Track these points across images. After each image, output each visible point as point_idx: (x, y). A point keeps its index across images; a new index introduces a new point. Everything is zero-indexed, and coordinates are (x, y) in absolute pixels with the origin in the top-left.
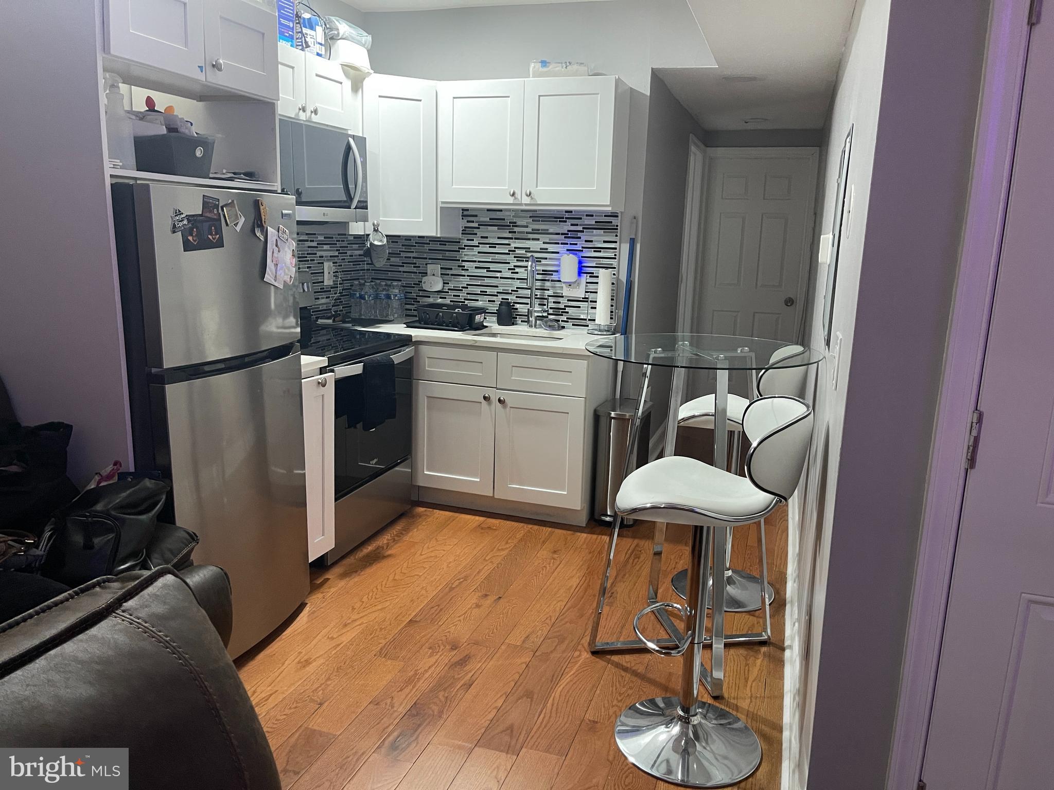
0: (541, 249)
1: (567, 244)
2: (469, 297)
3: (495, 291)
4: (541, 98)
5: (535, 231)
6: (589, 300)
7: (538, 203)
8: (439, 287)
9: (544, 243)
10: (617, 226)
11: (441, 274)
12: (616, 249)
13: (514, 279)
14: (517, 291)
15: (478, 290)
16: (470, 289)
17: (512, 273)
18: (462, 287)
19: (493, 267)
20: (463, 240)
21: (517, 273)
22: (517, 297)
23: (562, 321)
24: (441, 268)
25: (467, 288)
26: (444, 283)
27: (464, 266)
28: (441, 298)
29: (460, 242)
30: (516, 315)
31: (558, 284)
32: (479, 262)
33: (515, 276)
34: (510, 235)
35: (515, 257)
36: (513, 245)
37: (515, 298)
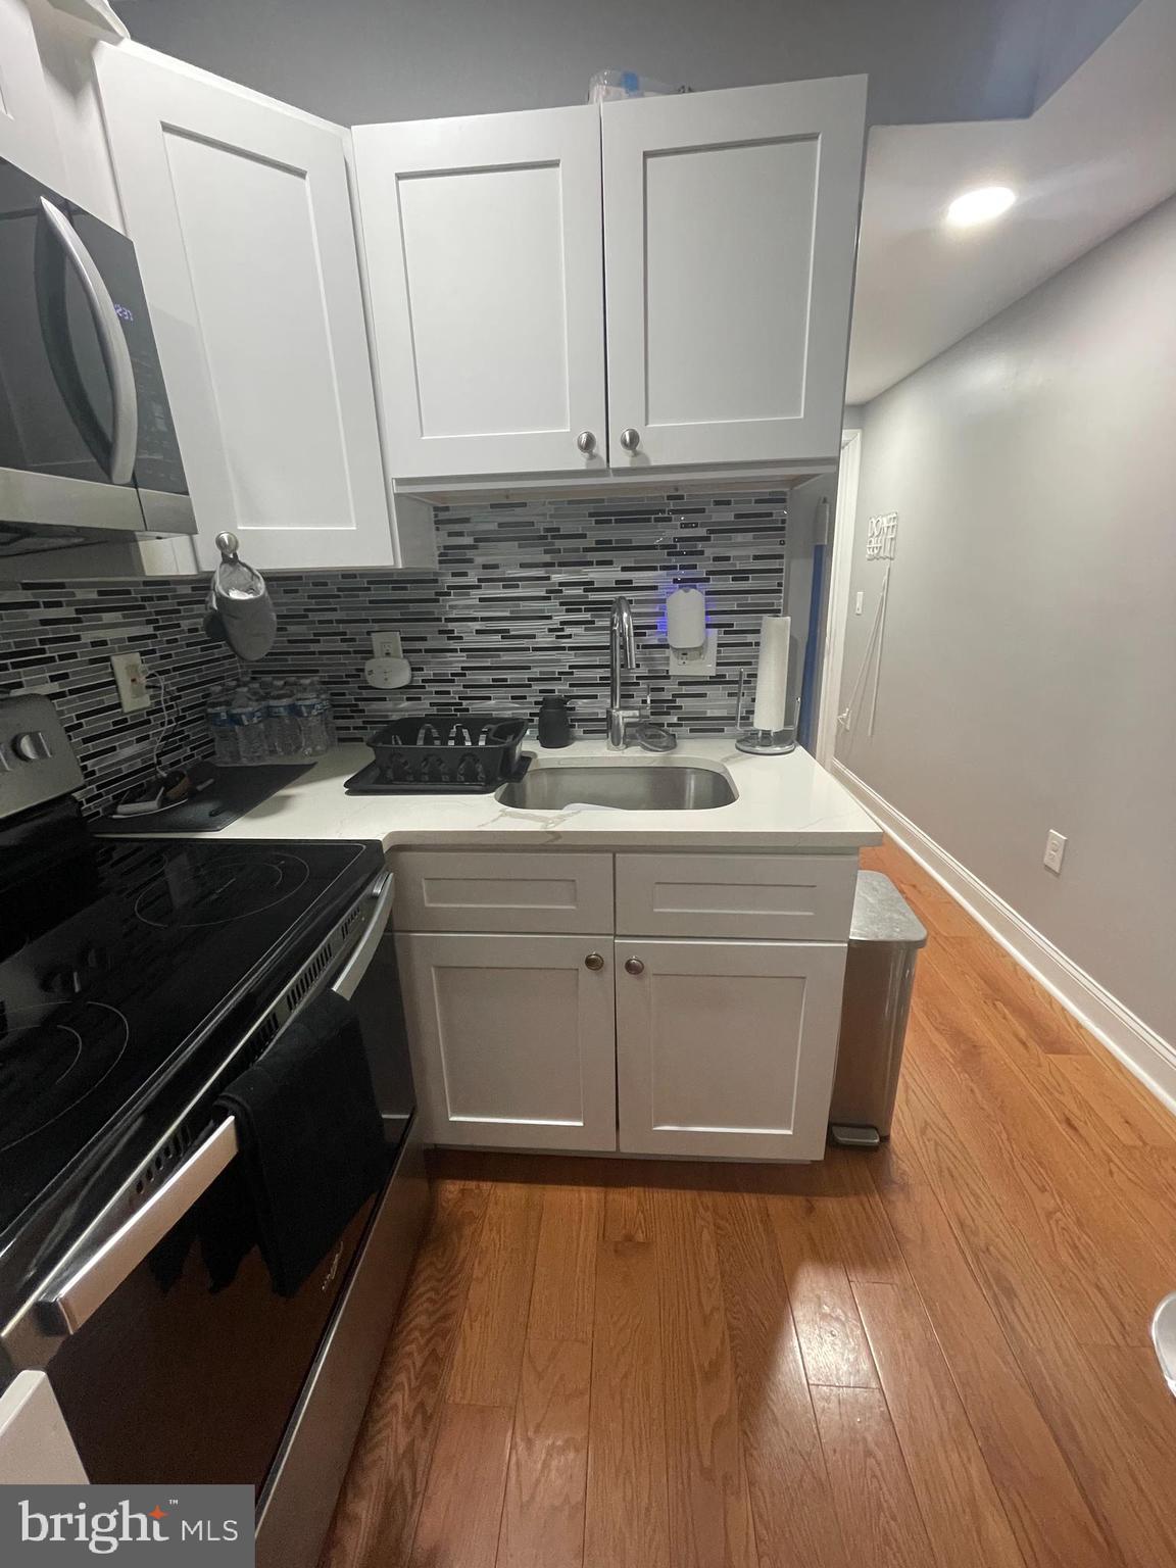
0: (617, 582)
1: (675, 568)
2: (470, 692)
3: (525, 675)
5: (603, 545)
6: (739, 679)
7: (653, 464)
8: (403, 677)
9: (624, 569)
10: (783, 521)
11: (404, 651)
12: (781, 570)
13: (563, 648)
14: (572, 673)
15: (486, 678)
16: (471, 676)
17: (558, 637)
18: (452, 675)
19: (515, 627)
20: (442, 574)
21: (570, 636)
22: (571, 685)
23: (670, 725)
24: (403, 639)
25: (464, 675)
26: (413, 669)
27: (452, 631)
28: (408, 699)
29: (436, 581)
30: (572, 720)
31: (657, 654)
32: (483, 619)
33: (565, 643)
34: (547, 558)
35: (562, 604)
36: (557, 578)
37: (567, 687)
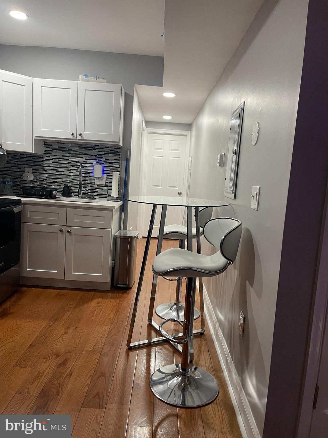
0: (84, 162)
1: (97, 160)
2: (47, 184)
3: (61, 181)
4: (86, 91)
5: (81, 154)
6: (108, 186)
7: (85, 139)
8: (31, 178)
9: (85, 159)
10: (120, 153)
11: (33, 172)
12: (120, 163)
13: (71, 175)
14: (72, 181)
15: (52, 180)
16: (48, 180)
17: (69, 173)
18: (44, 179)
19: (60, 169)
20: (44, 156)
21: (72, 173)
22: (72, 184)
23: (95, 195)
24: (33, 170)
25: (47, 179)
26: (34, 177)
27: (45, 169)
28: (32, 184)
29: (42, 157)
30: (72, 192)
31: (92, 178)
32: (53, 167)
33: (71, 174)
34: (68, 155)
35: (71, 165)
36: (70, 160)
37: (71, 184)
